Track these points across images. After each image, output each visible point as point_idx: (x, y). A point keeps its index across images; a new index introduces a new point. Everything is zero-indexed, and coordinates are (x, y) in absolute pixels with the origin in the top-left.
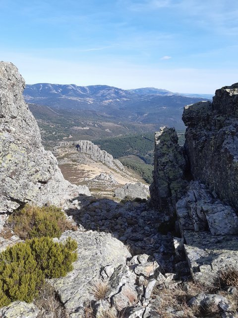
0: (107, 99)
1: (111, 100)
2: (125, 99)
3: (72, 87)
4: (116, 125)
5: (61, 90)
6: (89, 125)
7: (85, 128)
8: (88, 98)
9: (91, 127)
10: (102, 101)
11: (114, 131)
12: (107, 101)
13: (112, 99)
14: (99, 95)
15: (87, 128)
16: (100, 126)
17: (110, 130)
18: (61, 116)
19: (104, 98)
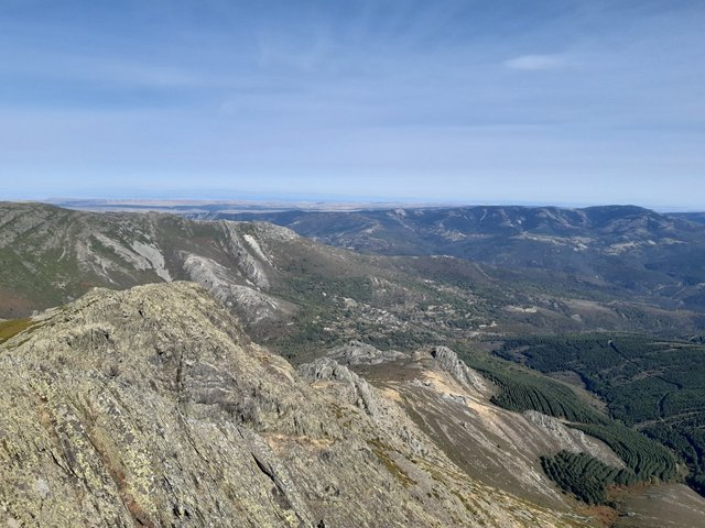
0: (622, 241)
1: (632, 244)
2: (670, 241)
3: (549, 213)
4: (601, 308)
5: (524, 219)
6: (540, 304)
7: (527, 310)
8: (579, 238)
9: (542, 310)
10: (608, 244)
11: (588, 320)
12: (620, 246)
13: (636, 241)
14: (610, 229)
15: (533, 310)
16: (564, 308)
17: (582, 317)
18: (495, 283)
19: (615, 239)
